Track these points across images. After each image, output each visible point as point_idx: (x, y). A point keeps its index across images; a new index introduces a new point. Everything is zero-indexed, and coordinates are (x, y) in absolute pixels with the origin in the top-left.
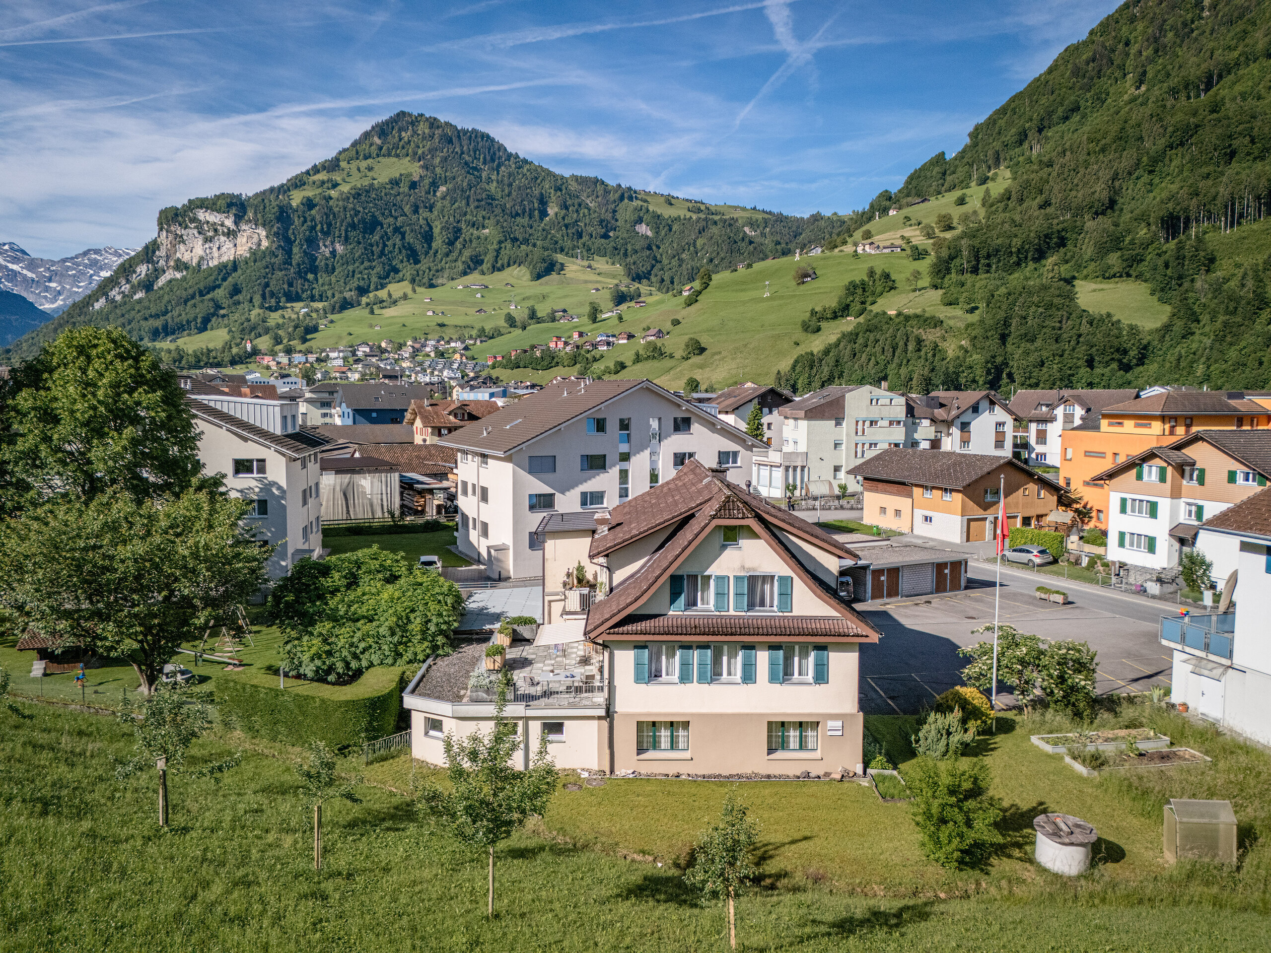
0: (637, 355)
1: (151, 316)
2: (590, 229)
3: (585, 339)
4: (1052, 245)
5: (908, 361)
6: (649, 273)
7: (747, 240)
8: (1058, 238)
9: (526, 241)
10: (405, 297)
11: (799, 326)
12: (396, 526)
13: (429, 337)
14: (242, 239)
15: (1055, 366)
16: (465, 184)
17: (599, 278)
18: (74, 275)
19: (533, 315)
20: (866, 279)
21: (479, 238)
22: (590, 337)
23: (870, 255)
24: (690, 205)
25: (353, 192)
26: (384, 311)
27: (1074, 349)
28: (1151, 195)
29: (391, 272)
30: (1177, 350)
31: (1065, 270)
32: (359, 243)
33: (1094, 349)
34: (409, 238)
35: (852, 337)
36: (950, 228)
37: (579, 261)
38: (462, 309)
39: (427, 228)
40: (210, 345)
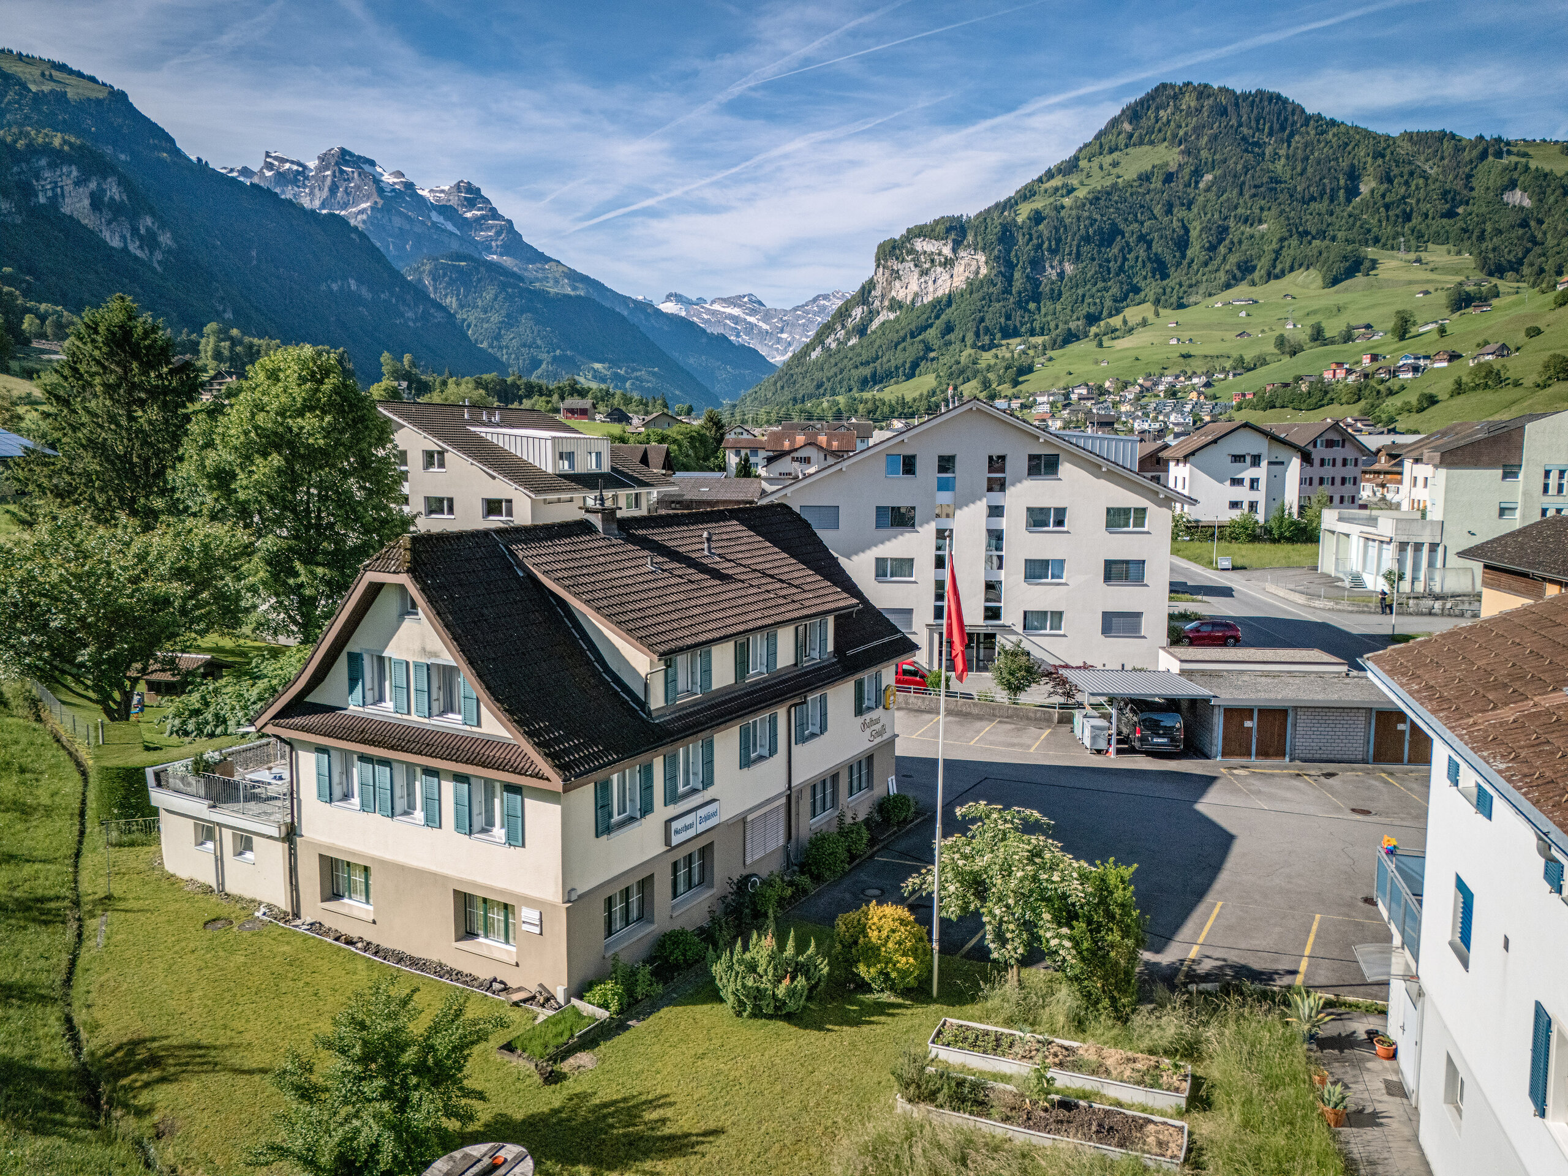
0: (1459, 383)
1: (862, 364)
2: (1425, 207)
3: (1381, 363)
9: (1322, 234)
10: (1144, 323)
13: (1166, 372)
14: (959, 269)
16: (1240, 167)
17: (1432, 276)
19: (1318, 336)
21: (1252, 237)
22: (1389, 361)
25: (1090, 196)
26: (1116, 342)
29: (1131, 292)
32: (1093, 259)
34: (1157, 247)
37: (1401, 255)
38: (1219, 334)
39: (1182, 232)
40: (916, 392)
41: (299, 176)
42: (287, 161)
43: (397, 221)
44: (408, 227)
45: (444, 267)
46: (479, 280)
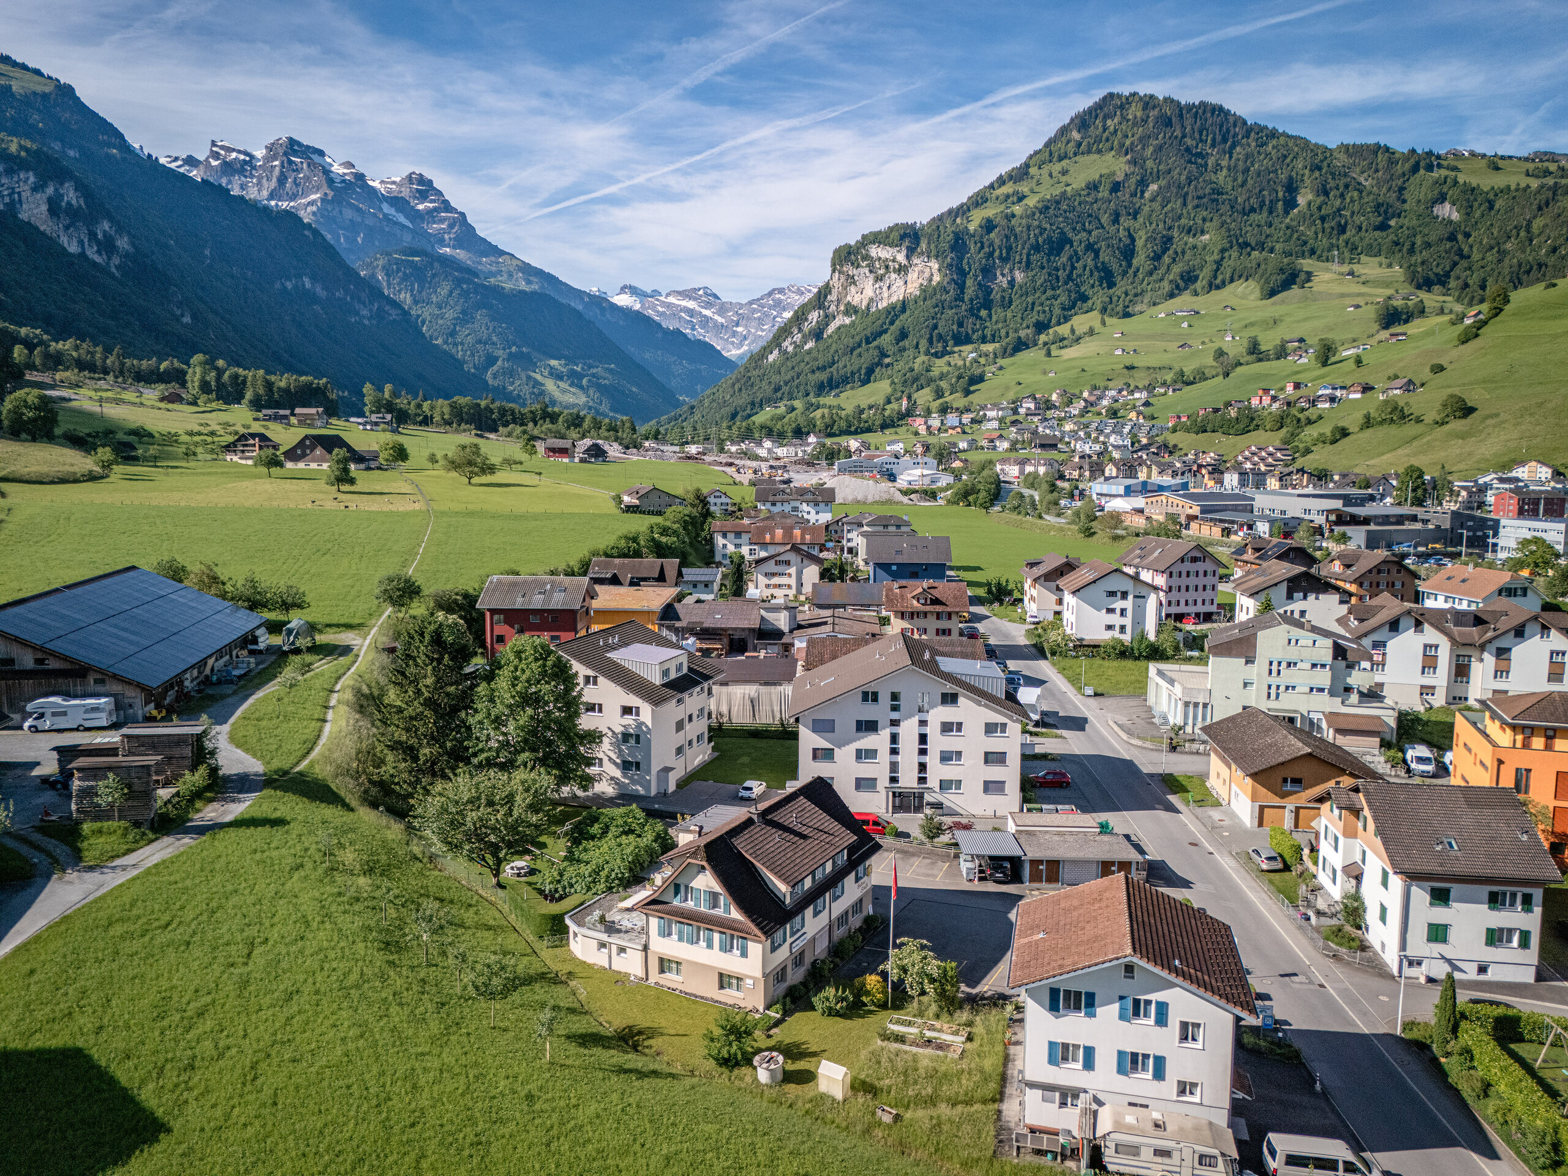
0: (1367, 417)
1: (818, 368)
2: (1359, 219)
3: (1303, 391)
6: (1447, 275)
9: (1261, 246)
10: (1091, 332)
12: (785, 732)
13: (1111, 384)
14: (912, 276)
16: (1183, 178)
17: (1364, 289)
19: (1254, 350)
21: (1194, 247)
22: (1309, 390)
24: (1531, 166)
25: (1040, 205)
26: (1063, 352)
29: (1079, 301)
32: (1043, 268)
34: (1104, 256)
37: (1335, 267)
38: (1162, 344)
39: (1128, 241)
40: (871, 401)
41: (245, 166)
42: (234, 150)
43: (348, 214)
44: (359, 219)
45: (398, 262)
46: (434, 276)
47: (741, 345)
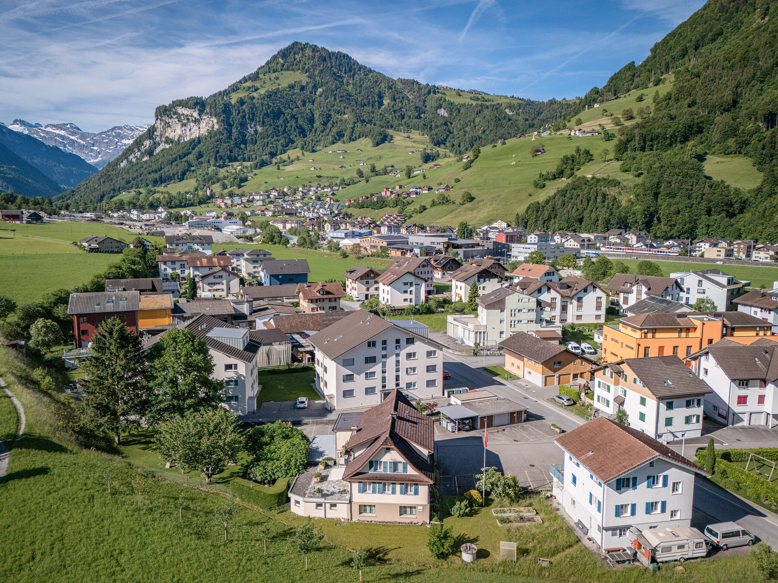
0: (433, 201)
1: (152, 171)
2: (409, 113)
3: (403, 190)
4: (693, 132)
5: (597, 208)
6: (445, 140)
7: (507, 119)
8: (697, 127)
9: (370, 122)
10: (298, 159)
11: (532, 184)
12: (290, 369)
13: (312, 184)
14: (203, 125)
15: (687, 214)
16: (333, 87)
17: (414, 145)
18: (107, 143)
19: (373, 170)
20: (574, 154)
21: (342, 120)
22: (406, 188)
23: (579, 137)
24: (472, 95)
25: (267, 94)
26: (285, 168)
27: (699, 203)
28: (761, 97)
29: (289, 143)
30: (765, 203)
31: (700, 149)
32: (271, 125)
33: (711, 204)
34: (300, 122)
35: (563, 193)
36: (631, 118)
37: (402, 134)
38: (332, 166)
39: (311, 115)
40: (186, 189)
47: (96, 157)
